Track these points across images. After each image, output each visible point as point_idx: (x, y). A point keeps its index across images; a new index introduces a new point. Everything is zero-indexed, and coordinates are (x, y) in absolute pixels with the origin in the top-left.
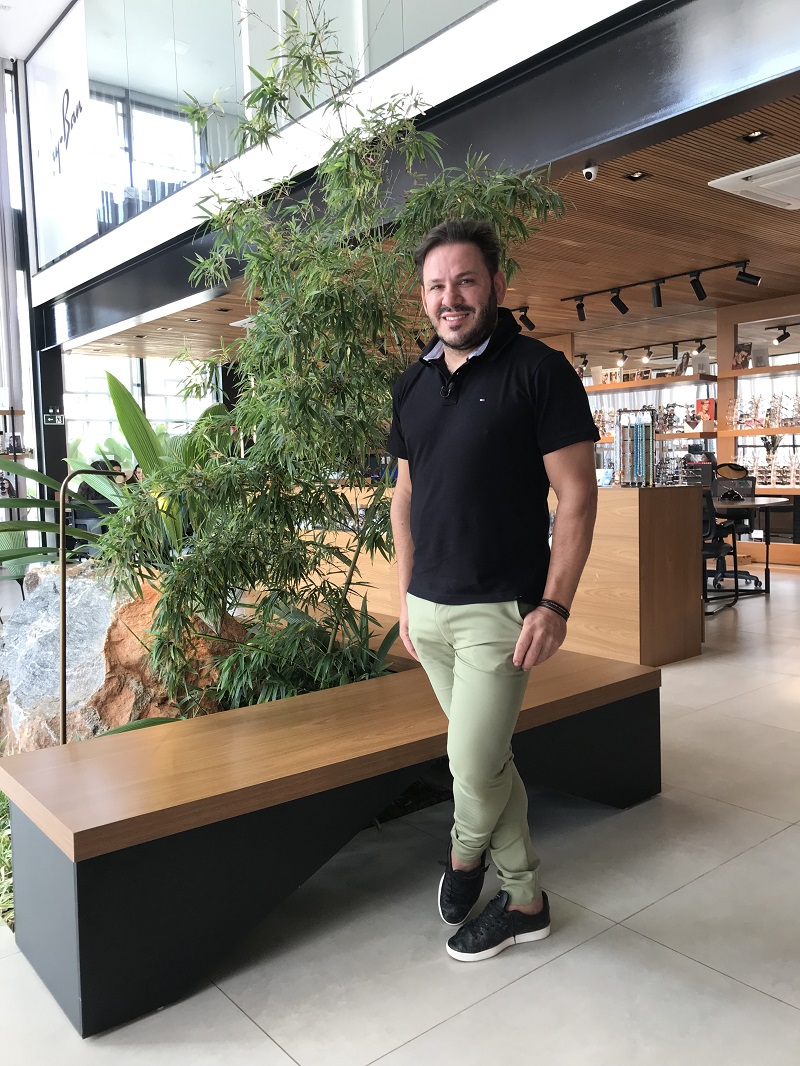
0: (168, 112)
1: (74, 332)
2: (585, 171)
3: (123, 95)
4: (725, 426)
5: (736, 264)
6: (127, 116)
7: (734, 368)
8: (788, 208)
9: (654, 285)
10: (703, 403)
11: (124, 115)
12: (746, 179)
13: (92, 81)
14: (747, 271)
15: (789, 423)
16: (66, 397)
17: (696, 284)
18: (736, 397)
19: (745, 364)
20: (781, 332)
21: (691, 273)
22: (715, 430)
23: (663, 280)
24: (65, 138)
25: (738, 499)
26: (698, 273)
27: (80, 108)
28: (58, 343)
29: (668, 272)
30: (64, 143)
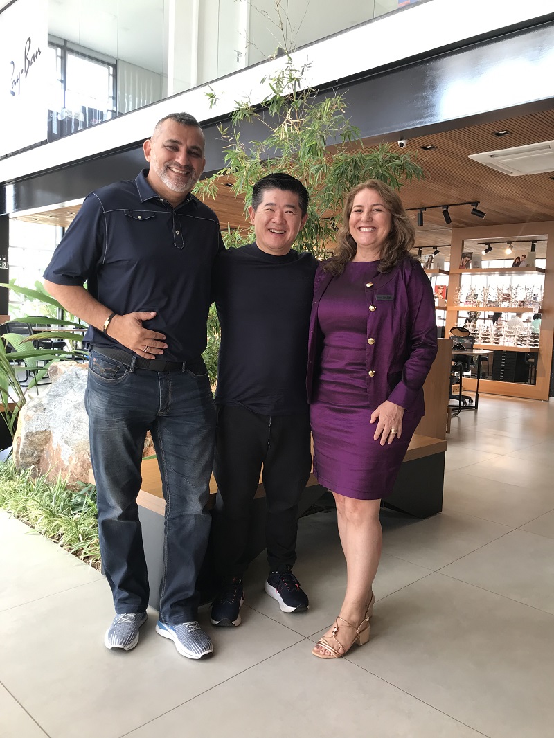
0: (91, 58)
1: (18, 206)
2: (399, 142)
3: (62, 44)
4: (452, 303)
5: (472, 203)
6: (64, 58)
7: (461, 267)
8: (511, 175)
9: (419, 211)
10: (439, 288)
11: (61, 58)
12: (491, 156)
13: (49, 35)
14: (478, 209)
15: (492, 305)
16: (10, 250)
17: (446, 213)
18: (460, 286)
19: (467, 265)
20: (487, 247)
21: (443, 206)
22: (446, 305)
23: (425, 209)
24: (26, 71)
25: (463, 349)
26: (447, 206)
27: (39, 52)
28: (7, 212)
29: (429, 204)
30: (24, 74)
